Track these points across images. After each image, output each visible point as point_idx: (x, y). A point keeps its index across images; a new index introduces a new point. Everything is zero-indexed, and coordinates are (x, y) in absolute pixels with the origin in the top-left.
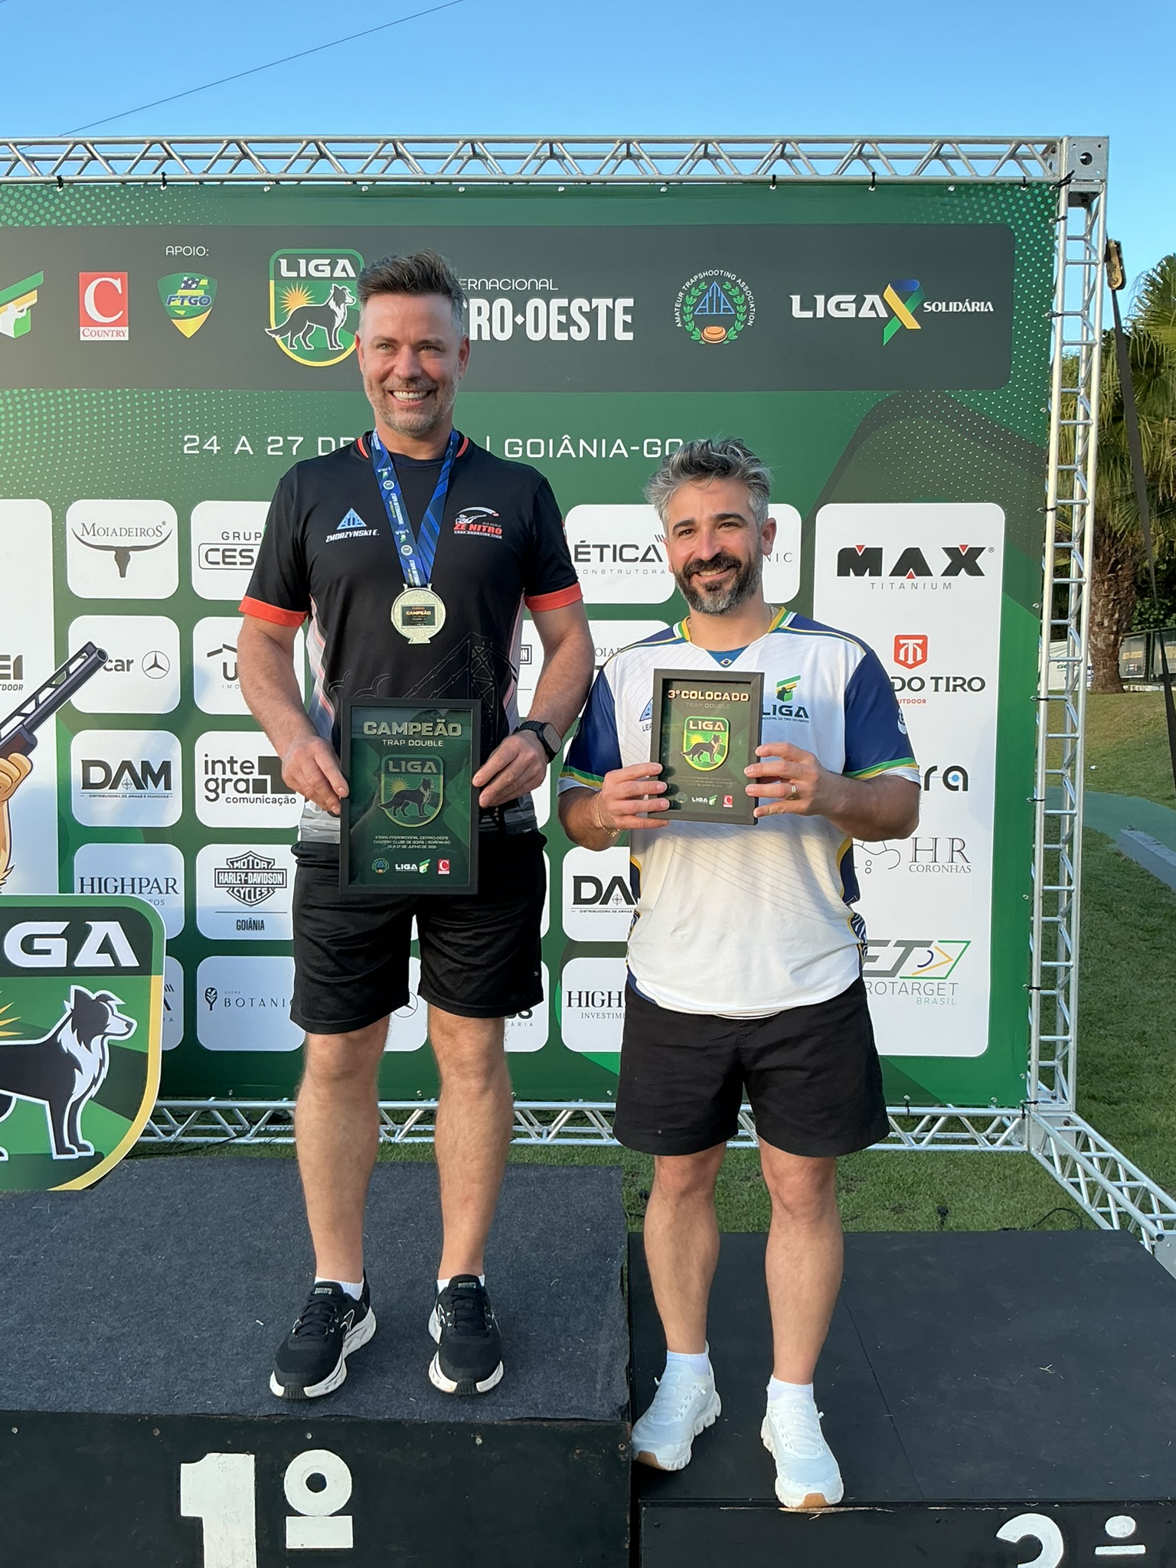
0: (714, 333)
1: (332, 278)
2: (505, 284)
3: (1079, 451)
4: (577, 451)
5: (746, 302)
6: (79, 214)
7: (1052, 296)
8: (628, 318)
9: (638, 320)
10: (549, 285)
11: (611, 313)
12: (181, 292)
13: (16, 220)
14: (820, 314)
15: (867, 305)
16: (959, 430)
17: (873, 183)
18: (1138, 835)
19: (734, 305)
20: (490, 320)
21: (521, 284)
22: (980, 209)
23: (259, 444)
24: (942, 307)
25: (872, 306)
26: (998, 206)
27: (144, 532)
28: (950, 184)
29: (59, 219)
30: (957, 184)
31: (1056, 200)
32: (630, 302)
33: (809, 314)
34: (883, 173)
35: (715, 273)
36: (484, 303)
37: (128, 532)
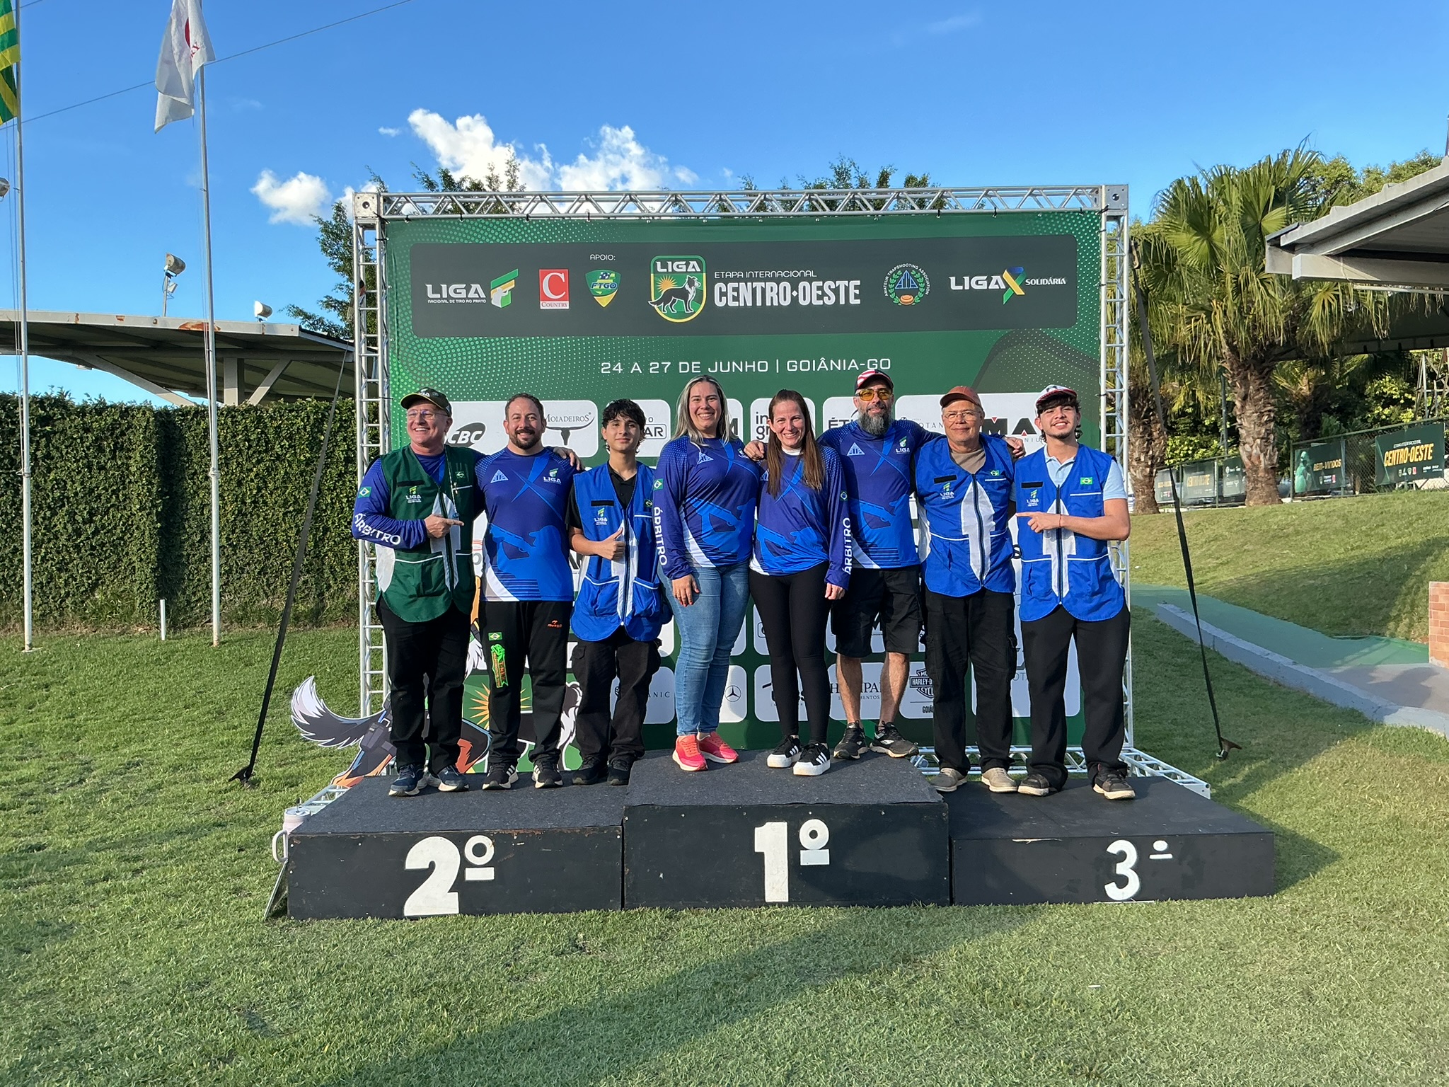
0: (907, 299)
1: (687, 272)
2: (786, 274)
3: (1117, 361)
4: (829, 367)
5: (924, 282)
6: (539, 237)
7: (1099, 274)
8: (857, 292)
9: (863, 293)
10: (812, 274)
11: (847, 289)
12: (599, 281)
13: (501, 239)
14: (967, 288)
15: (993, 282)
16: (1048, 351)
17: (996, 213)
18: (1168, 607)
19: (918, 283)
20: (778, 294)
21: (795, 274)
22: (1056, 226)
23: (645, 367)
24: (1036, 282)
25: (997, 282)
26: (1066, 224)
27: (578, 419)
28: (1039, 212)
29: (527, 239)
30: (1043, 213)
31: (1099, 221)
32: (858, 283)
33: (961, 288)
34: (1001, 208)
35: (907, 265)
36: (774, 285)
37: (569, 419)
